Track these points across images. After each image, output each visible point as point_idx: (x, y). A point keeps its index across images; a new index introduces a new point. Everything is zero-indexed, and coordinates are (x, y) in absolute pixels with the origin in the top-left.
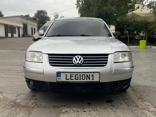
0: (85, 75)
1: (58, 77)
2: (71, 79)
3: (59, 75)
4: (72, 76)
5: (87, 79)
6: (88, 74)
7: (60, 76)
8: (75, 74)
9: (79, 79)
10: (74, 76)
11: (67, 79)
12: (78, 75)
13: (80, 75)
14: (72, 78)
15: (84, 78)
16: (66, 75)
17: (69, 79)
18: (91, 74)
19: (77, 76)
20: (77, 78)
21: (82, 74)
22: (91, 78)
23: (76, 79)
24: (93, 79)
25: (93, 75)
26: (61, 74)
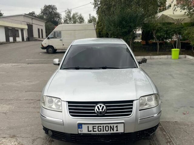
0: (108, 126)
1: (79, 129)
2: (93, 131)
3: (80, 127)
4: (94, 127)
5: (111, 131)
6: (112, 125)
7: (82, 128)
8: (97, 125)
9: (102, 130)
10: (97, 127)
11: (89, 130)
12: (101, 127)
13: (103, 126)
14: (95, 130)
15: (107, 130)
16: (88, 127)
17: (91, 131)
18: (115, 125)
19: (99, 127)
20: (100, 130)
21: (105, 125)
22: (115, 129)
23: (98, 131)
24: (117, 130)
25: (117, 127)
26: (83, 125)
